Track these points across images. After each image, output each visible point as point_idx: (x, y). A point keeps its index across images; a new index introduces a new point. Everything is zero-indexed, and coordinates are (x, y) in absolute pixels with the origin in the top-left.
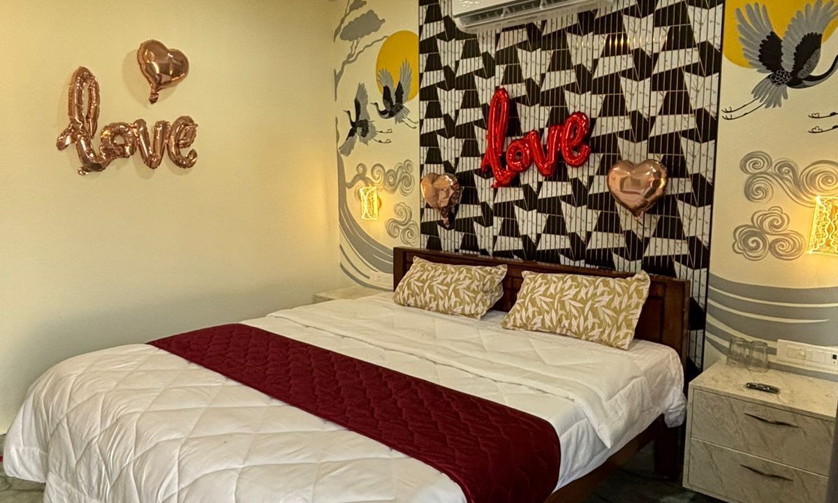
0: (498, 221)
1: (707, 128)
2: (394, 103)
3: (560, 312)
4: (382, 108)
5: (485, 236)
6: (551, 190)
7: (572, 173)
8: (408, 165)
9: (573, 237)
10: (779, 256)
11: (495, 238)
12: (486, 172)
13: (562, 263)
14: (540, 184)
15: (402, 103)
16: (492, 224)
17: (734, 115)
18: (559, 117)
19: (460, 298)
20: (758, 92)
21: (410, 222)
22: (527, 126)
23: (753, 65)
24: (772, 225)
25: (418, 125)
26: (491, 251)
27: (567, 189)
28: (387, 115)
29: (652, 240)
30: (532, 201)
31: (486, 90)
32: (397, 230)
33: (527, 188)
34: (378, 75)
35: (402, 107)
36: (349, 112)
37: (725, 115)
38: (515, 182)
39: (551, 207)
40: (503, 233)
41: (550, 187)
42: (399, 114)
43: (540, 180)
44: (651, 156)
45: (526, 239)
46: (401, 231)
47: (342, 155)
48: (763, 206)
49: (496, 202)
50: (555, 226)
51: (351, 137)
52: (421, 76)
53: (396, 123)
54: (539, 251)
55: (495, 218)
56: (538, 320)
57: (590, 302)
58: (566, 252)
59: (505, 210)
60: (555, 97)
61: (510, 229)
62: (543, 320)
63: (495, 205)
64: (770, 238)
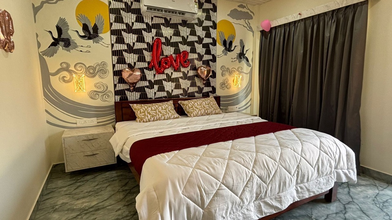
0: (156, 87)
1: (214, 59)
2: (92, 33)
4: (82, 34)
5: (151, 93)
6: (176, 75)
7: (183, 69)
8: (104, 64)
9: (184, 89)
10: (228, 88)
11: (155, 93)
12: (149, 69)
13: (180, 97)
14: (172, 73)
15: (98, 34)
16: (153, 88)
17: (219, 56)
18: (177, 51)
20: (223, 52)
21: (107, 91)
22: (166, 53)
23: (222, 45)
24: (226, 82)
25: (110, 46)
26: (154, 98)
27: (181, 75)
28: (87, 38)
29: (204, 88)
30: (169, 79)
32: (97, 96)
33: (167, 74)
34: (77, 16)
35: (98, 36)
36: (51, 32)
37: (218, 56)
38: (163, 73)
39: (176, 80)
40: (158, 91)
41: (175, 74)
42: (96, 39)
43: (172, 72)
44: (203, 65)
45: (168, 92)
46: (100, 96)
47: (44, 57)
48: (225, 78)
49: (155, 79)
50: (178, 87)
51: (53, 47)
52: (111, 24)
53: (94, 43)
54: (172, 95)
55: (155, 86)
58: (181, 94)
59: (159, 82)
60: (175, 45)
61: (161, 89)
63: (154, 81)
64: (226, 85)
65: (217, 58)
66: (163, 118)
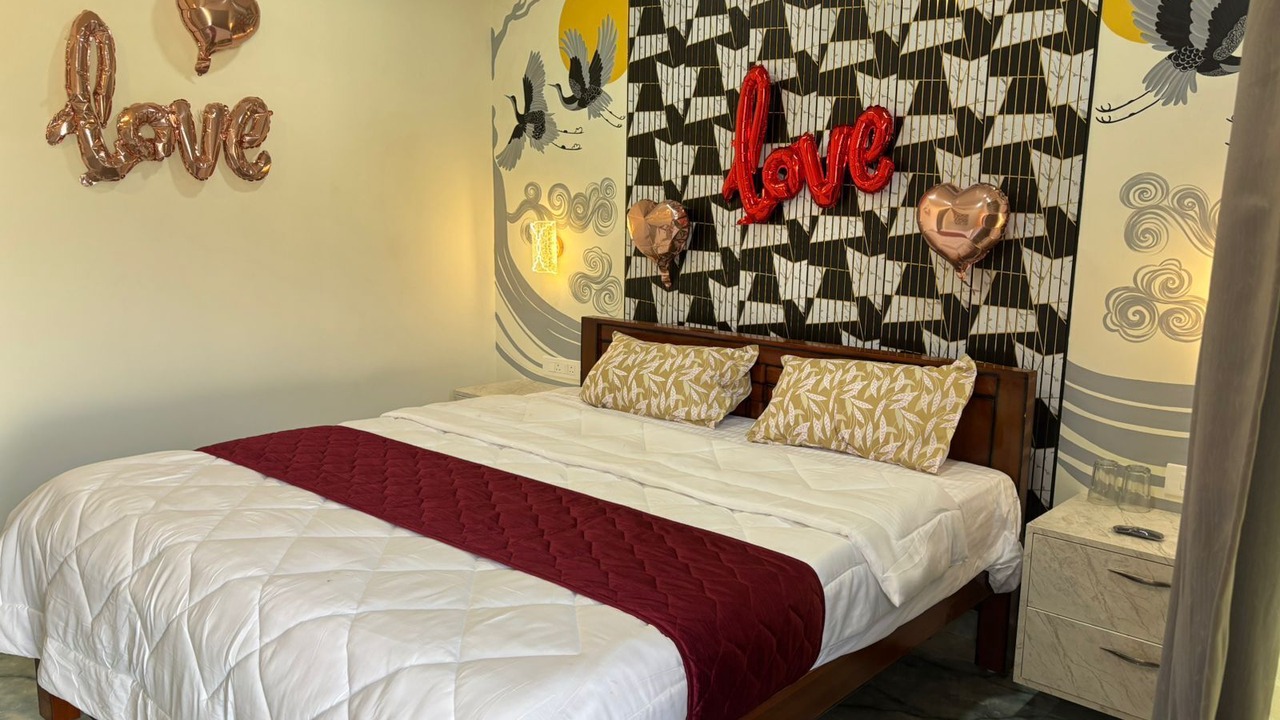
0: (746, 278)
1: (1072, 136)
2: (587, 86)
3: (838, 417)
4: (568, 92)
5: (726, 301)
6: (831, 229)
7: (865, 202)
8: (607, 186)
9: (864, 304)
10: (1173, 335)
11: (741, 305)
12: (730, 200)
13: (845, 343)
14: (814, 220)
15: (599, 85)
16: (737, 283)
17: (1114, 115)
18: (847, 114)
19: (684, 395)
20: (1152, 80)
21: (610, 279)
22: (796, 127)
23: (1146, 38)
24: (1164, 287)
25: (624, 123)
26: (734, 325)
27: (855, 228)
28: (576, 104)
29: (984, 310)
30: (800, 247)
31: (733, 67)
32: (587, 291)
33: (794, 226)
34: (561, 39)
35: (599, 93)
36: (513, 99)
37: (1100, 115)
38: (775, 216)
39: (831, 256)
40: (753, 297)
41: (829, 225)
42: (595, 104)
43: (815, 213)
44: (985, 178)
45: (789, 306)
46: (594, 292)
47: (501, 168)
48: (1153, 258)
49: (744, 247)
50: (837, 286)
51: (516, 139)
52: (631, 42)
53: (590, 118)
54: (810, 325)
55: (742, 273)
56: (803, 428)
57: (883, 402)
58: (850, 327)
59: (759, 259)
60: (841, 83)
61: (766, 290)
62: (811, 429)
63: (743, 252)
64: (1162, 308)
65: (1094, 123)
66: (681, 413)
